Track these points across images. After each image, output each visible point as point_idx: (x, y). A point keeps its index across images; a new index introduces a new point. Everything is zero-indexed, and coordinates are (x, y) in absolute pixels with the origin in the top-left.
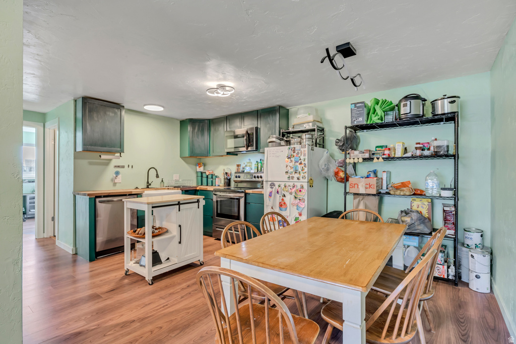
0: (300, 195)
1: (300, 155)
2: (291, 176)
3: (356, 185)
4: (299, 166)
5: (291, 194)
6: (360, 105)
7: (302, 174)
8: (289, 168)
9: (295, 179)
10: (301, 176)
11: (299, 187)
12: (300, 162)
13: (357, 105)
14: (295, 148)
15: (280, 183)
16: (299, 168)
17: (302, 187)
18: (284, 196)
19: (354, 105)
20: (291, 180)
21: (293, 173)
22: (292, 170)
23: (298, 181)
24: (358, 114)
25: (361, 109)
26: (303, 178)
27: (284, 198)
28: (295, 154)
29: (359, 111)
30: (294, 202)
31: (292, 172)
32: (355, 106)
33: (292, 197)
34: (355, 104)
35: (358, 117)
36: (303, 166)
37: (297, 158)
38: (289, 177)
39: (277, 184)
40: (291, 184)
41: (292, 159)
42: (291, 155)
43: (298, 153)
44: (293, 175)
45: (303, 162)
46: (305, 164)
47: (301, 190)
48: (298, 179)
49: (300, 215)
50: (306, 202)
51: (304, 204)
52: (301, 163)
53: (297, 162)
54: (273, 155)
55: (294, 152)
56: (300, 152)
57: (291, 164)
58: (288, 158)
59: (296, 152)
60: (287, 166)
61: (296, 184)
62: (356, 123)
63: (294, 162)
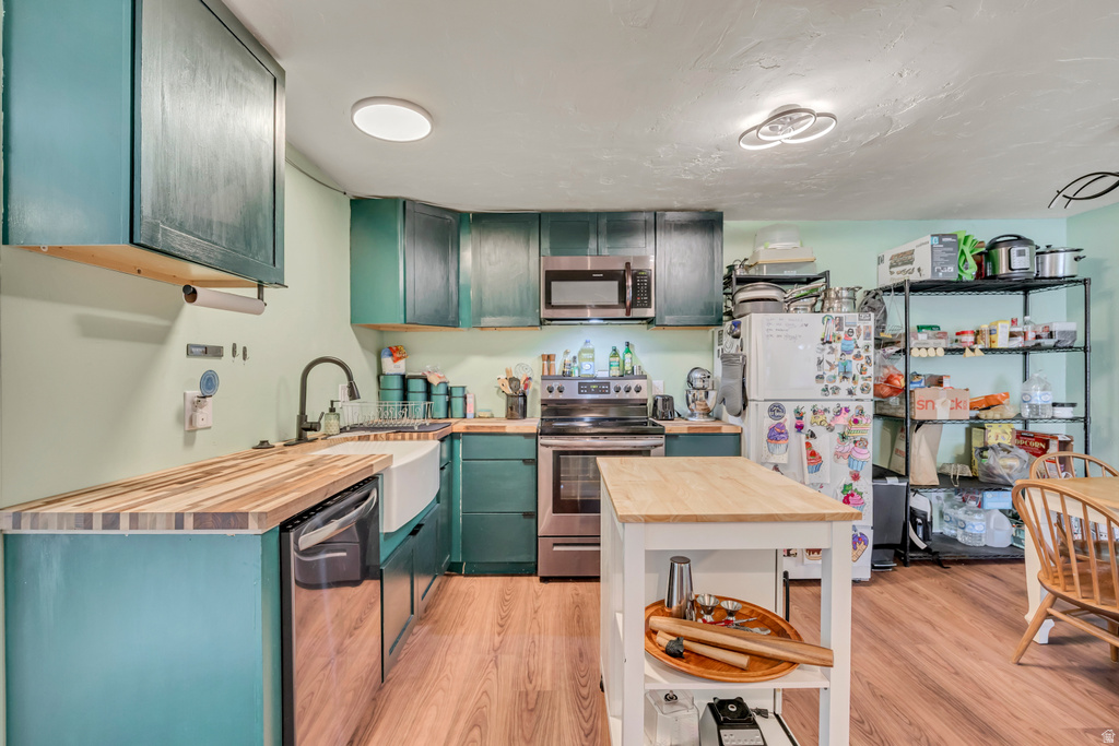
0: (856, 433)
1: (855, 336)
2: (830, 386)
3: (930, 404)
4: (855, 362)
5: (830, 429)
6: (950, 239)
7: (861, 382)
8: (827, 367)
9: (843, 394)
10: (859, 386)
11: (853, 412)
12: (855, 352)
13: (944, 240)
14: (841, 319)
15: (814, 403)
16: (854, 368)
17: (861, 412)
18: (813, 435)
19: (937, 238)
20: (831, 396)
21: (838, 379)
22: (835, 372)
23: (849, 397)
24: (945, 258)
25: (951, 249)
26: (863, 390)
27: (811, 441)
28: (842, 334)
29: (947, 252)
30: (840, 449)
31: (835, 377)
32: (940, 242)
33: (835, 435)
34: (941, 236)
35: (946, 263)
36: (863, 362)
37: (848, 342)
38: (826, 390)
39: (790, 408)
40: (832, 406)
41: (834, 345)
42: (834, 335)
43: (850, 332)
44: (837, 383)
45: (864, 355)
46: (868, 357)
47: (858, 418)
48: (850, 392)
49: (856, 477)
50: (870, 447)
51: (865, 451)
52: (858, 356)
53: (849, 352)
54: (779, 333)
55: (840, 329)
56: (854, 329)
57: (833, 358)
58: (825, 342)
59: (846, 329)
60: (820, 362)
61: (843, 405)
62: (941, 276)
63: (840, 352)
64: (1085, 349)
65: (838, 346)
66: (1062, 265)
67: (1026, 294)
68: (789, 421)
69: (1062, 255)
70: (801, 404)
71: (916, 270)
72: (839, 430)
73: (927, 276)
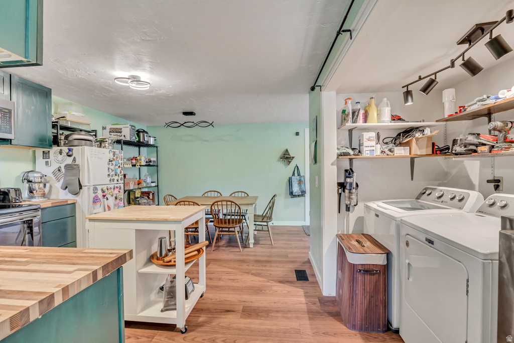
1: (118, 159)
2: (112, 178)
4: (118, 169)
5: (112, 195)
6: (134, 127)
7: (120, 177)
8: (111, 171)
9: (115, 181)
10: (120, 178)
11: (118, 188)
12: (119, 165)
13: (132, 127)
14: (114, 152)
15: (107, 186)
16: (118, 171)
17: (120, 188)
18: (107, 199)
19: (130, 127)
20: (112, 183)
21: (114, 175)
22: (113, 173)
28: (115, 158)
29: (133, 132)
30: (115, 203)
33: (114, 198)
36: (121, 169)
37: (116, 161)
38: (110, 180)
39: (99, 188)
40: (112, 186)
41: (113, 162)
42: (113, 158)
43: (117, 157)
44: (114, 177)
45: (121, 166)
47: (120, 190)
48: (118, 181)
52: (119, 167)
53: (117, 165)
54: (95, 156)
55: (114, 156)
57: (112, 167)
58: (110, 161)
59: (116, 156)
60: (109, 169)
61: (116, 185)
62: (132, 140)
63: (114, 165)
64: (157, 166)
65: (114, 162)
66: (152, 142)
67: (139, 148)
68: (100, 194)
69: (151, 138)
70: (103, 186)
71: (123, 136)
72: (115, 196)
73: (128, 139)
